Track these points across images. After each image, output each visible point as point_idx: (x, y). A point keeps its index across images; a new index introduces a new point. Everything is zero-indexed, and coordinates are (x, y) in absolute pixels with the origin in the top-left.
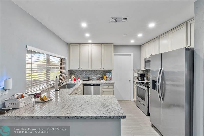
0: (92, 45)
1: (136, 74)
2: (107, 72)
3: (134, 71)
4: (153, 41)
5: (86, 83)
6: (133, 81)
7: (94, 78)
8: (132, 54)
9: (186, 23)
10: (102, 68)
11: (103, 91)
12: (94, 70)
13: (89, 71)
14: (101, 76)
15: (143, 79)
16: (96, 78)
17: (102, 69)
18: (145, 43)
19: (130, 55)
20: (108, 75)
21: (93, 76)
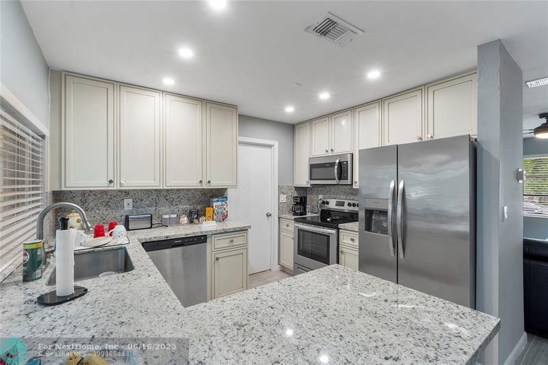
0: (169, 98)
1: (283, 198)
2: (211, 194)
3: (281, 190)
4: (334, 117)
5: (153, 240)
6: (279, 218)
7: (167, 216)
8: (276, 144)
9: (423, 87)
10: (205, 182)
11: (217, 259)
12: (168, 190)
13: (148, 192)
14: (192, 207)
15: (305, 209)
16: (175, 216)
17: (205, 186)
18: (311, 121)
19: (270, 146)
20: (220, 203)
21: (163, 209)
